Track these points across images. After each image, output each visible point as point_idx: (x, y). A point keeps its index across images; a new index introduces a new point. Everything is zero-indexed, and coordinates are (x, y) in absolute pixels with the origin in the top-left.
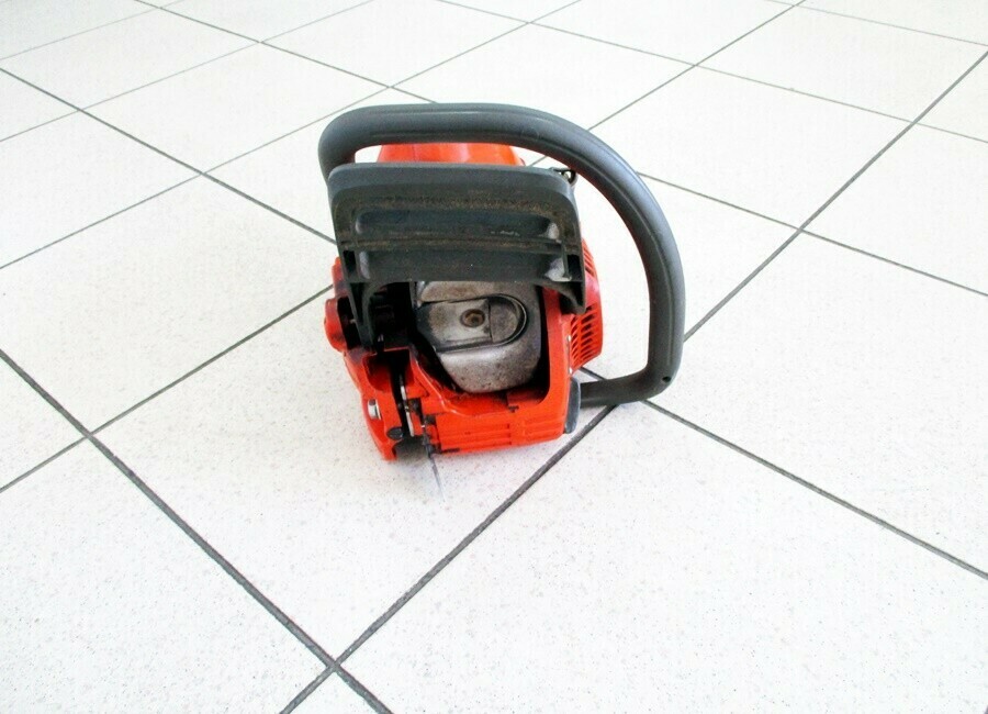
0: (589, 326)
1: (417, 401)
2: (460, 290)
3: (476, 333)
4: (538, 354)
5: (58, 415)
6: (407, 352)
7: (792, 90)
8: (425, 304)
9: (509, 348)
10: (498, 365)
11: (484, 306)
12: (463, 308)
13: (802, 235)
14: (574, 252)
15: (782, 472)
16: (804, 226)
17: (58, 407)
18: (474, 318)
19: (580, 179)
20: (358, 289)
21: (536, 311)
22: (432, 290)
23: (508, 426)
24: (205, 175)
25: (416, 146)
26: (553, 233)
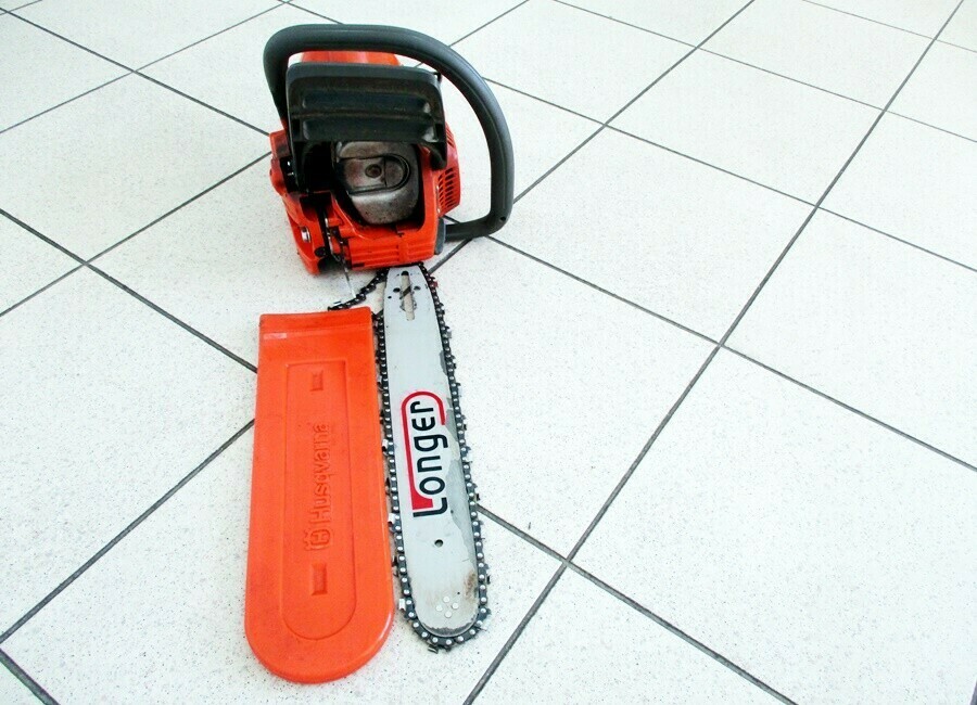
0: (451, 182)
1: (336, 228)
2: (367, 150)
3: (375, 181)
4: (416, 197)
5: (58, 250)
6: (329, 195)
7: (610, 18)
8: (343, 160)
9: (398, 192)
10: (391, 204)
11: (381, 163)
12: (367, 163)
13: (606, 129)
14: (440, 122)
15: (577, 278)
16: (608, 122)
17: (56, 246)
18: (374, 171)
19: (444, 78)
20: (299, 146)
21: (416, 167)
22: (348, 150)
23: (397, 247)
24: (136, 72)
25: (330, 53)
26: (427, 109)
